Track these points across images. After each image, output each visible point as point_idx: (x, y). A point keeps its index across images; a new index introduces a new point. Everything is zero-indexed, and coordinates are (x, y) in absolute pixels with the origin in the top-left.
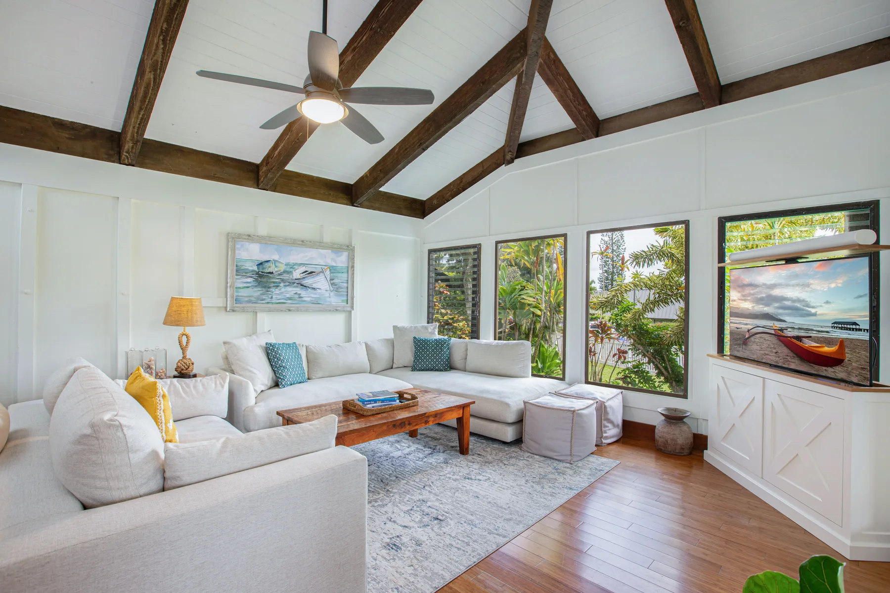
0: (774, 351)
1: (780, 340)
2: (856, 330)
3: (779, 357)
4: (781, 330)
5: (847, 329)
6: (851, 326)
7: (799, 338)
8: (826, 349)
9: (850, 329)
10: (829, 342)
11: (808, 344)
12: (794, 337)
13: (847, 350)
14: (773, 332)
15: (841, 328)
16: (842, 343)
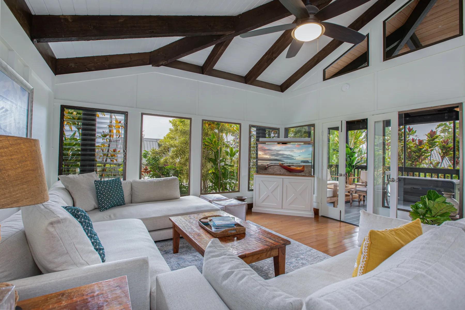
0: (279, 170)
1: (282, 167)
2: (308, 163)
3: (281, 172)
4: (283, 164)
5: (305, 163)
6: (307, 162)
7: (289, 166)
8: (299, 168)
9: (306, 163)
10: (300, 166)
11: (292, 167)
12: (287, 166)
13: (305, 168)
14: (279, 165)
15: (304, 163)
16: (304, 166)
